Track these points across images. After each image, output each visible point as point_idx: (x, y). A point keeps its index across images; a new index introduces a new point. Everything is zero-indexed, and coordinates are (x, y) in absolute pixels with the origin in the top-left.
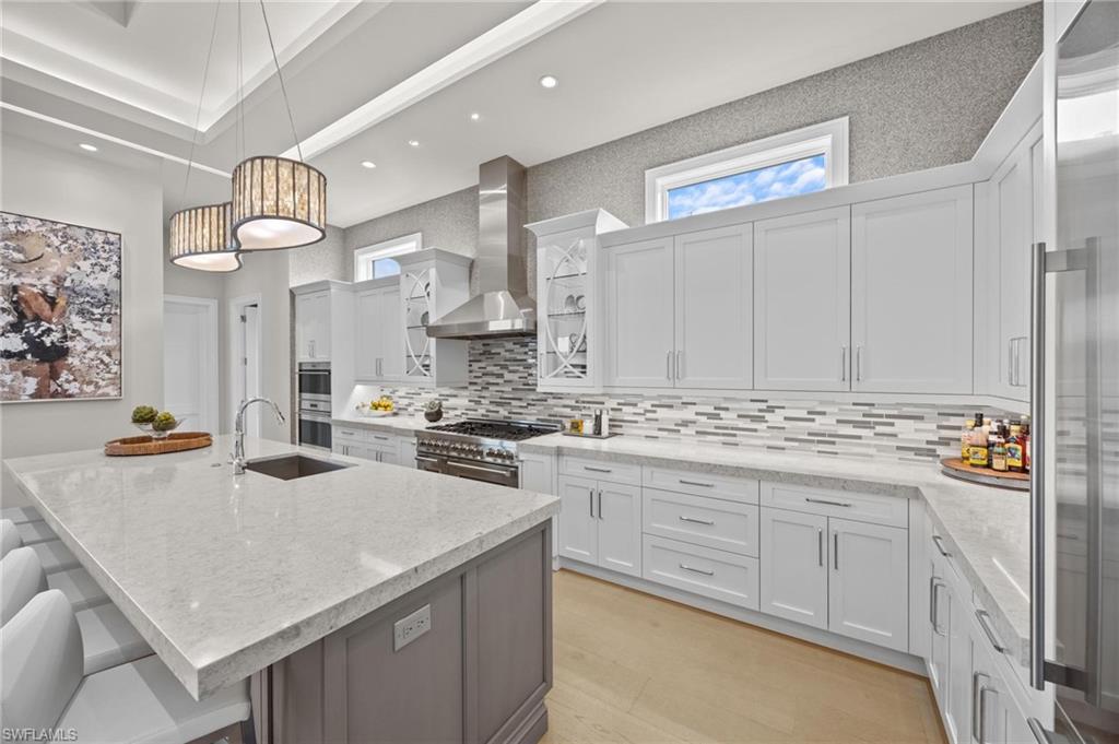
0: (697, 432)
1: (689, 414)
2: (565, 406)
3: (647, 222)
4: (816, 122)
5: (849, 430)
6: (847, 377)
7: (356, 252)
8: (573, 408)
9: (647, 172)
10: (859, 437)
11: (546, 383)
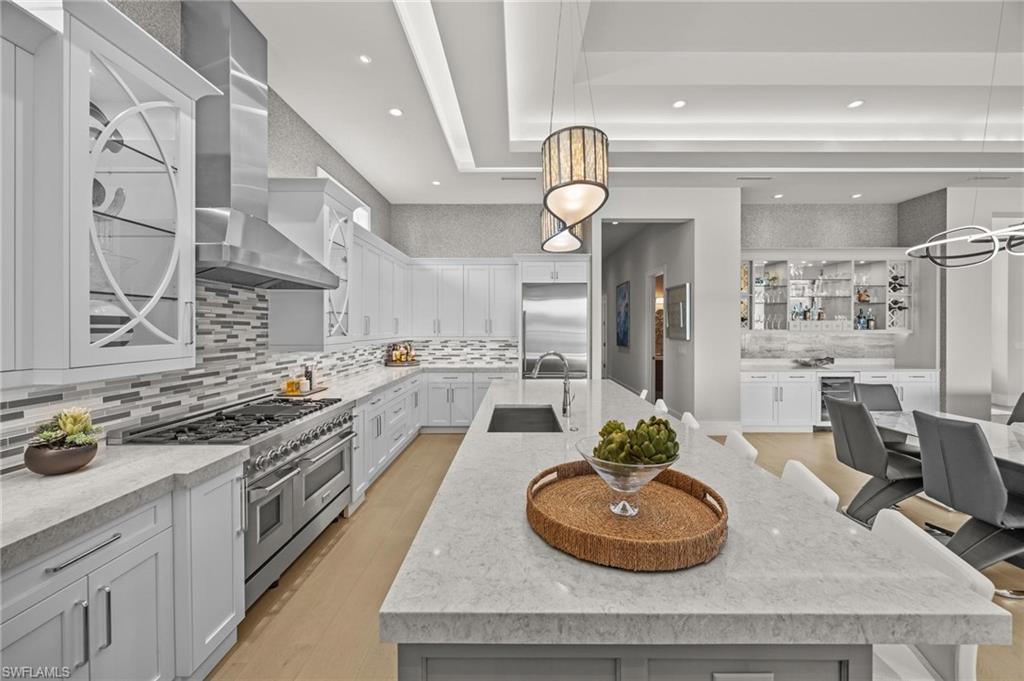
2: (267, 371)
11: (328, 342)
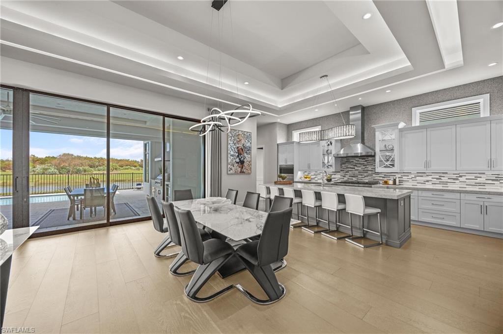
0: (432, 184)
1: (429, 178)
3: (413, 125)
4: (477, 95)
5: (490, 182)
6: (490, 166)
7: (293, 132)
8: (383, 177)
9: (413, 109)
10: (494, 184)
11: (379, 169)
